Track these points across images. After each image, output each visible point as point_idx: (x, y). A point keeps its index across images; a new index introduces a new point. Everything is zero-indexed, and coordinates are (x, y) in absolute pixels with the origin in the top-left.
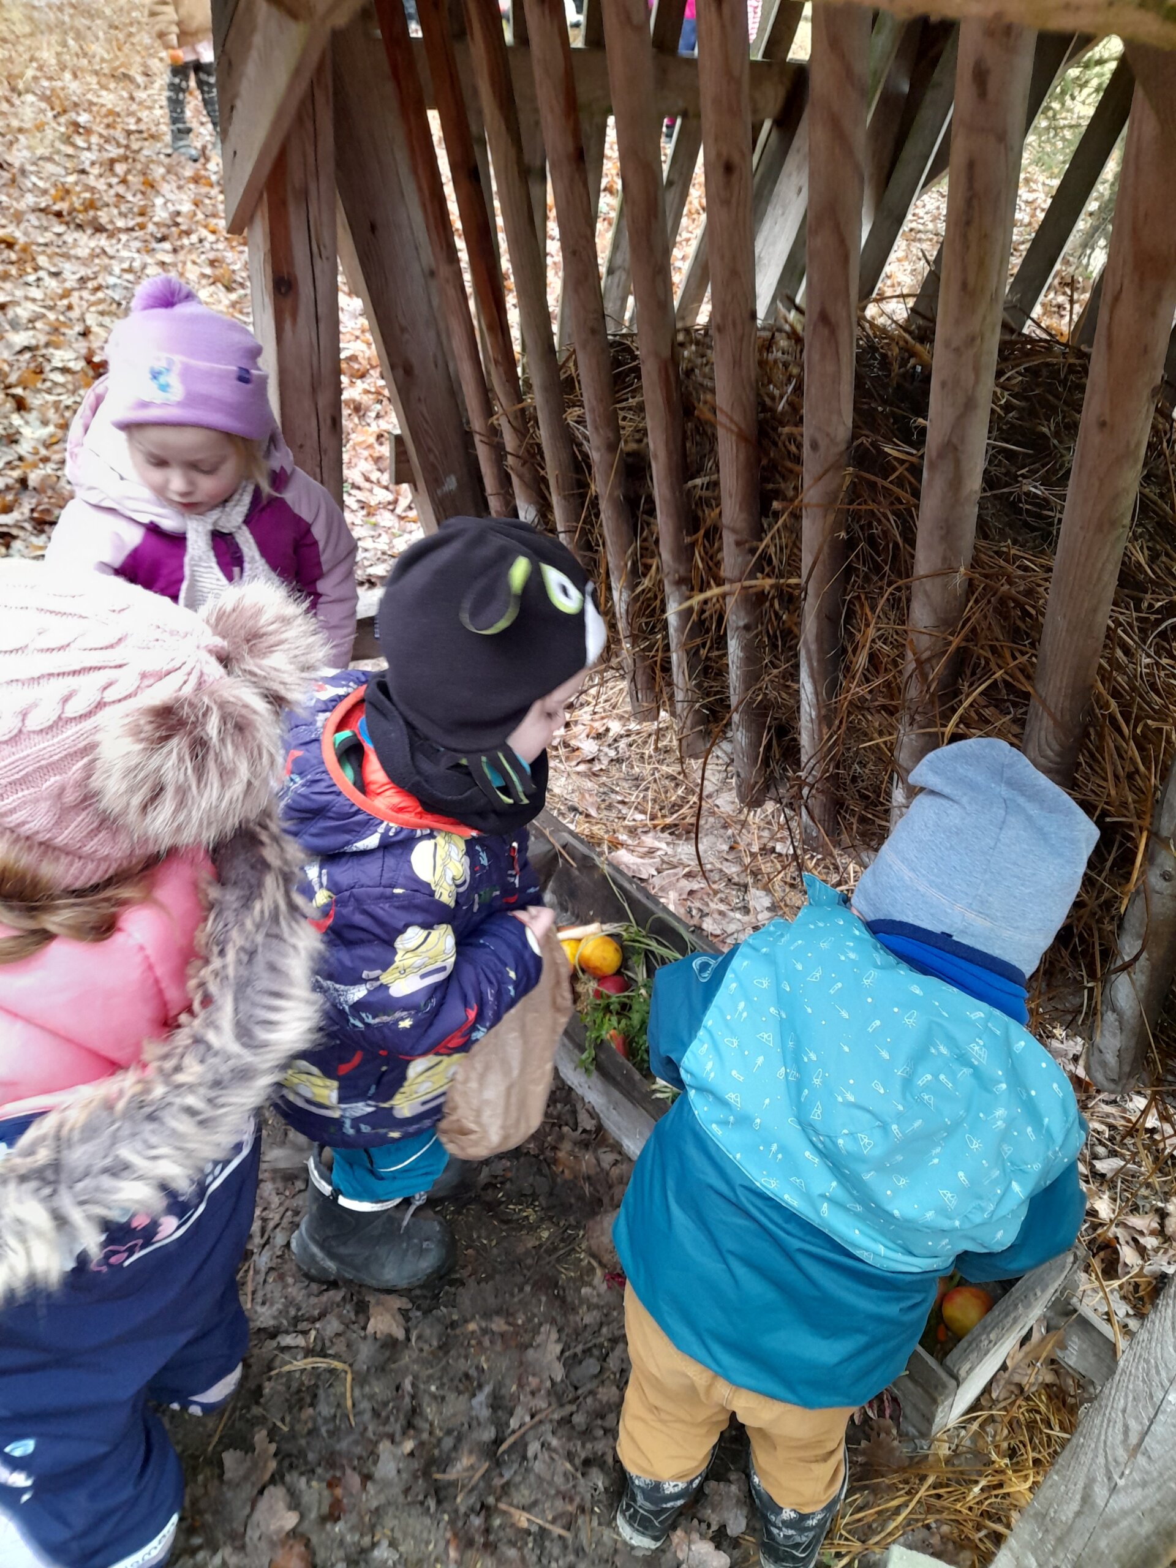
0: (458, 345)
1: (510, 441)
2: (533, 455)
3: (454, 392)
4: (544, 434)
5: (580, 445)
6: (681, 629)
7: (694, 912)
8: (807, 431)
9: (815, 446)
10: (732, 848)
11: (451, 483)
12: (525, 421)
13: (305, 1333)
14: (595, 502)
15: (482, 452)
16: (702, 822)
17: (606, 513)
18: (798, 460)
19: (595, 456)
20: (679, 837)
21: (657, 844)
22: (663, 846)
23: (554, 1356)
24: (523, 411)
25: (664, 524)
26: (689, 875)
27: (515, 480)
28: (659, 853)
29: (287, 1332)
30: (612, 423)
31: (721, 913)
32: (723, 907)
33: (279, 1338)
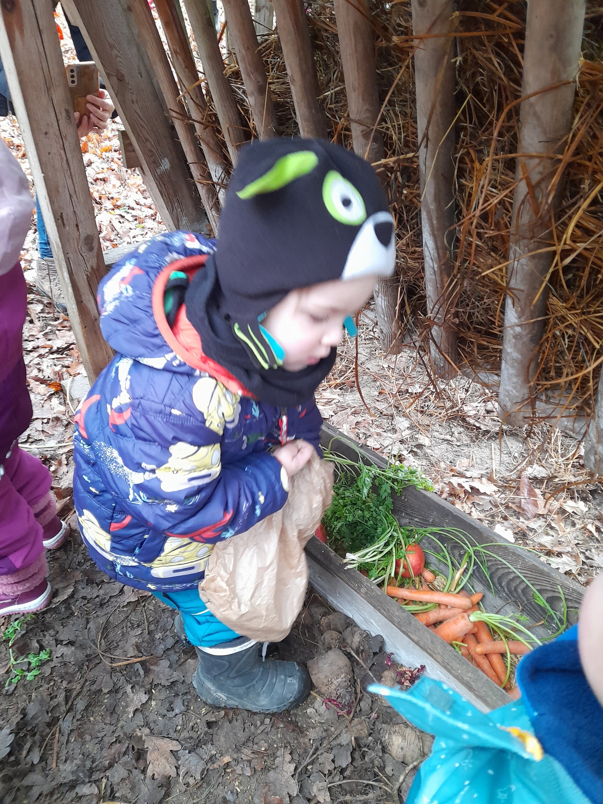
5: (241, 103)
7: (361, 436)
10: (380, 393)
11: (166, 164)
13: (97, 782)
16: (360, 380)
19: (251, 103)
20: (346, 390)
22: (336, 397)
23: (290, 774)
24: (199, 87)
26: (355, 413)
27: (205, 148)
28: (334, 401)
29: (83, 783)
31: (378, 434)
32: (378, 430)
33: (77, 790)
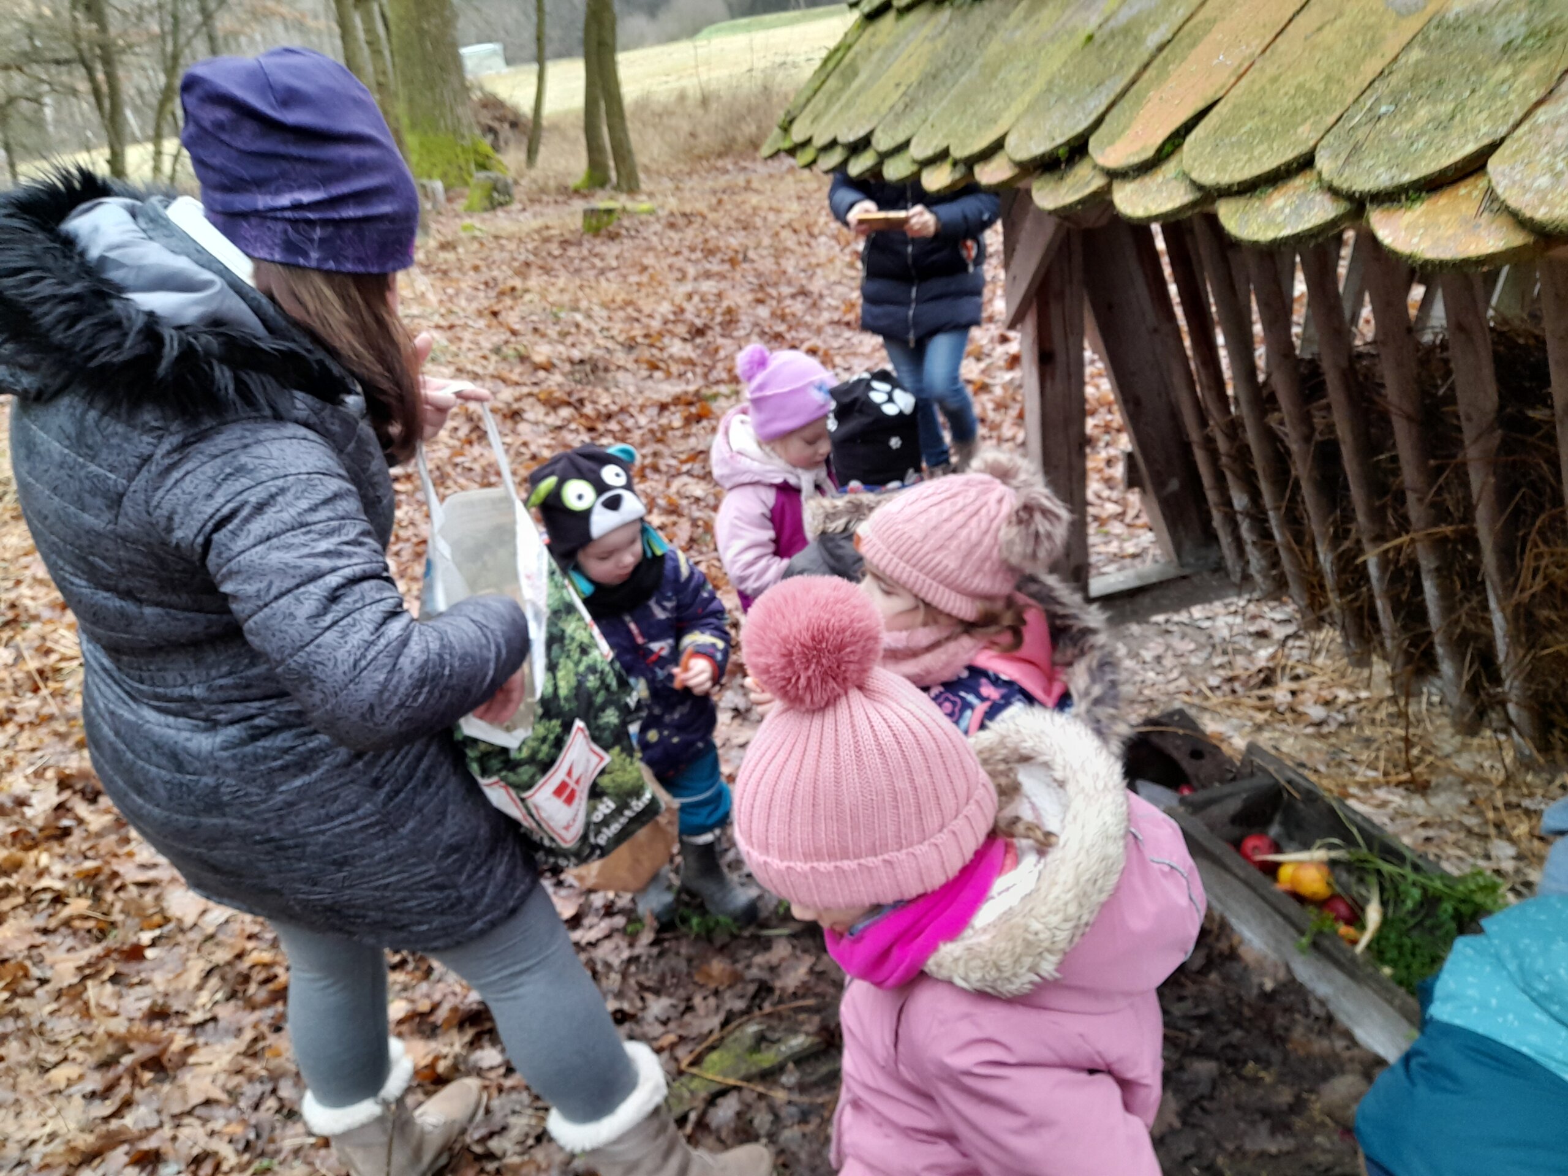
0: (1178, 380)
1: (1222, 444)
2: (1242, 454)
3: (1175, 415)
4: (1251, 436)
5: (1282, 441)
6: (1381, 579)
8: (1462, 408)
9: (1469, 419)
11: (1174, 485)
12: (1234, 428)
14: (1297, 485)
15: (1200, 455)
17: (1307, 491)
18: (1459, 429)
19: (1294, 447)
21: (1390, 797)
24: (1232, 421)
25: (1357, 494)
27: (1229, 476)
30: (1306, 419)
